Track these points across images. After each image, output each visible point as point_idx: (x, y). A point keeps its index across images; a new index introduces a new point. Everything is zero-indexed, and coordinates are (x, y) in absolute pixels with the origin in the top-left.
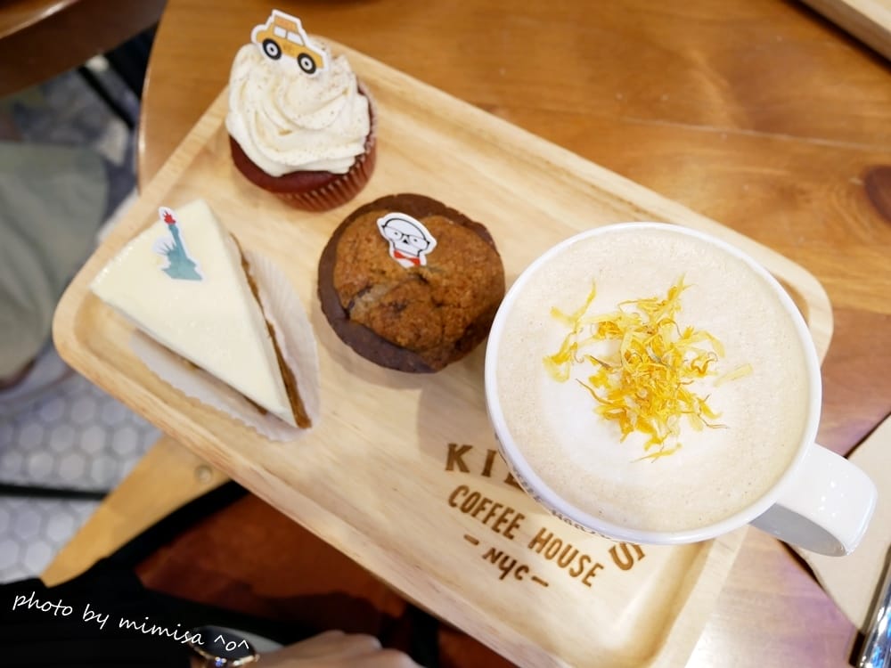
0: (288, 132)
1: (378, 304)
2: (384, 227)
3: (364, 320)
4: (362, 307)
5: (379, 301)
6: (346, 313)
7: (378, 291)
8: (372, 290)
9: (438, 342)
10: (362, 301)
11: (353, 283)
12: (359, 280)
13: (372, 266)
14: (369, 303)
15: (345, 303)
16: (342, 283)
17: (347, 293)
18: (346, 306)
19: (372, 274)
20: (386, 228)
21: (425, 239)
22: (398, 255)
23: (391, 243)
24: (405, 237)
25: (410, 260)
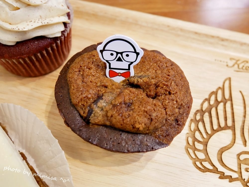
0: (18, 8)
1: (111, 106)
2: (102, 51)
3: (103, 121)
4: (99, 112)
5: (111, 103)
6: (87, 121)
7: (108, 97)
8: (103, 97)
9: (164, 121)
10: (98, 107)
11: (87, 96)
12: (91, 93)
13: (97, 84)
14: (104, 107)
15: (84, 113)
16: (78, 99)
17: (84, 105)
18: (85, 115)
19: (99, 88)
20: (104, 52)
21: (135, 52)
22: (113, 74)
23: (108, 65)
24: (119, 55)
25: (122, 75)
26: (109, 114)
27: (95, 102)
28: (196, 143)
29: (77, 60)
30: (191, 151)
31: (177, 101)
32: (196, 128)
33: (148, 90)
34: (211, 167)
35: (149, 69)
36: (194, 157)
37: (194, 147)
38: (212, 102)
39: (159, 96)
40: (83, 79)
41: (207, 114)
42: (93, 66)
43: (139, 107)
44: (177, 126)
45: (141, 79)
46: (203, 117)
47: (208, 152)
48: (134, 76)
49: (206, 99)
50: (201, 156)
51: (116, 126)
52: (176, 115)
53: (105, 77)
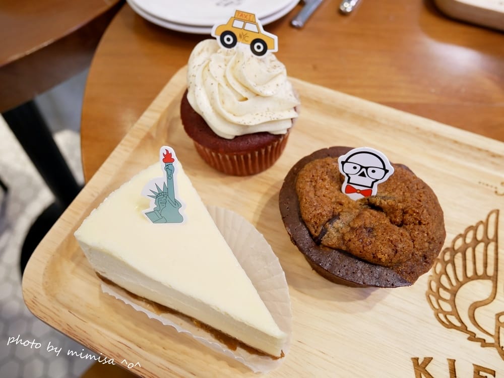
0: (246, 99)
1: (349, 228)
2: (343, 163)
3: (339, 244)
4: (334, 233)
5: (349, 225)
6: (317, 241)
7: (346, 218)
8: (340, 217)
9: (410, 255)
10: (334, 227)
11: (321, 213)
12: (326, 210)
13: (331, 199)
14: (340, 229)
15: (315, 232)
16: (311, 215)
17: (316, 223)
18: (317, 234)
19: (334, 205)
20: (346, 164)
21: (384, 168)
22: (350, 190)
23: (346, 178)
24: (364, 170)
25: (361, 192)
26: (347, 238)
27: (330, 221)
28: (441, 290)
29: (307, 167)
30: (433, 299)
31: (428, 234)
32: (443, 271)
33: (392, 215)
34: (458, 324)
35: (396, 189)
36: (437, 307)
37: (437, 294)
38: (468, 240)
39: (407, 225)
40: (315, 191)
41: (459, 255)
42: (327, 177)
43: (383, 234)
44: (424, 263)
45: (385, 200)
46: (454, 258)
47: (457, 305)
48: (376, 196)
49: (460, 235)
50: (447, 307)
51: (354, 253)
52: (425, 250)
53: (340, 192)
